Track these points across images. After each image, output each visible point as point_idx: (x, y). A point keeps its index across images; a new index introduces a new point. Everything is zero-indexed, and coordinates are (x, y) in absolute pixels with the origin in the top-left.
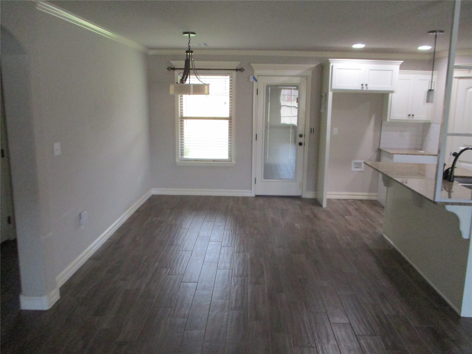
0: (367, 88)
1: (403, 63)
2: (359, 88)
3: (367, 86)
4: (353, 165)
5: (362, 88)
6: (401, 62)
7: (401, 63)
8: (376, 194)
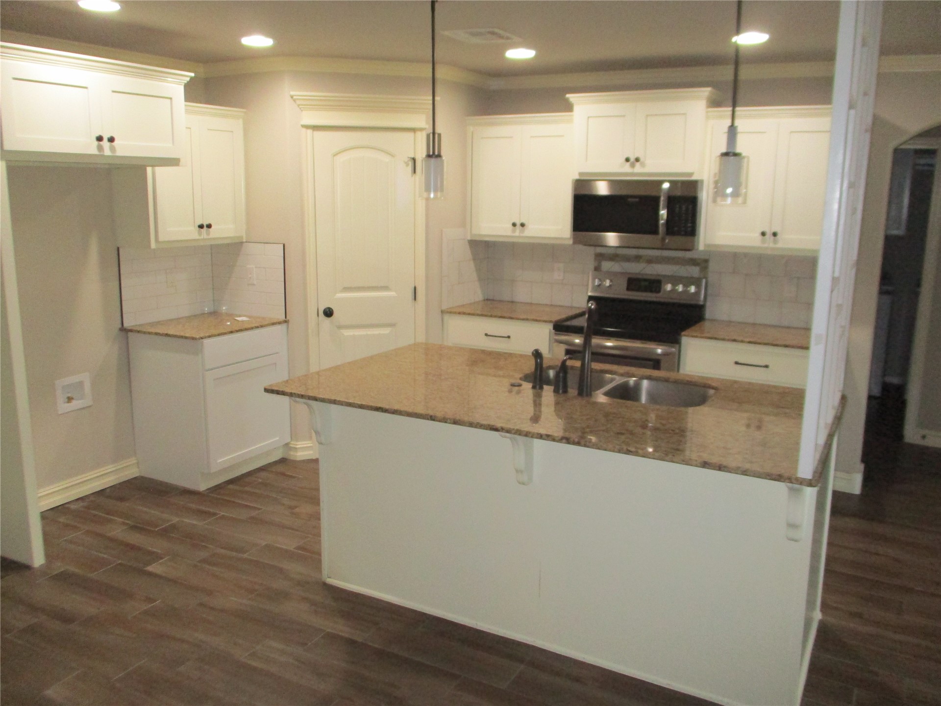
0: (113, 149)
1: (192, 78)
2: (92, 149)
3: (114, 144)
4: (61, 398)
5: (100, 148)
6: (187, 76)
7: (188, 79)
8: (133, 461)
